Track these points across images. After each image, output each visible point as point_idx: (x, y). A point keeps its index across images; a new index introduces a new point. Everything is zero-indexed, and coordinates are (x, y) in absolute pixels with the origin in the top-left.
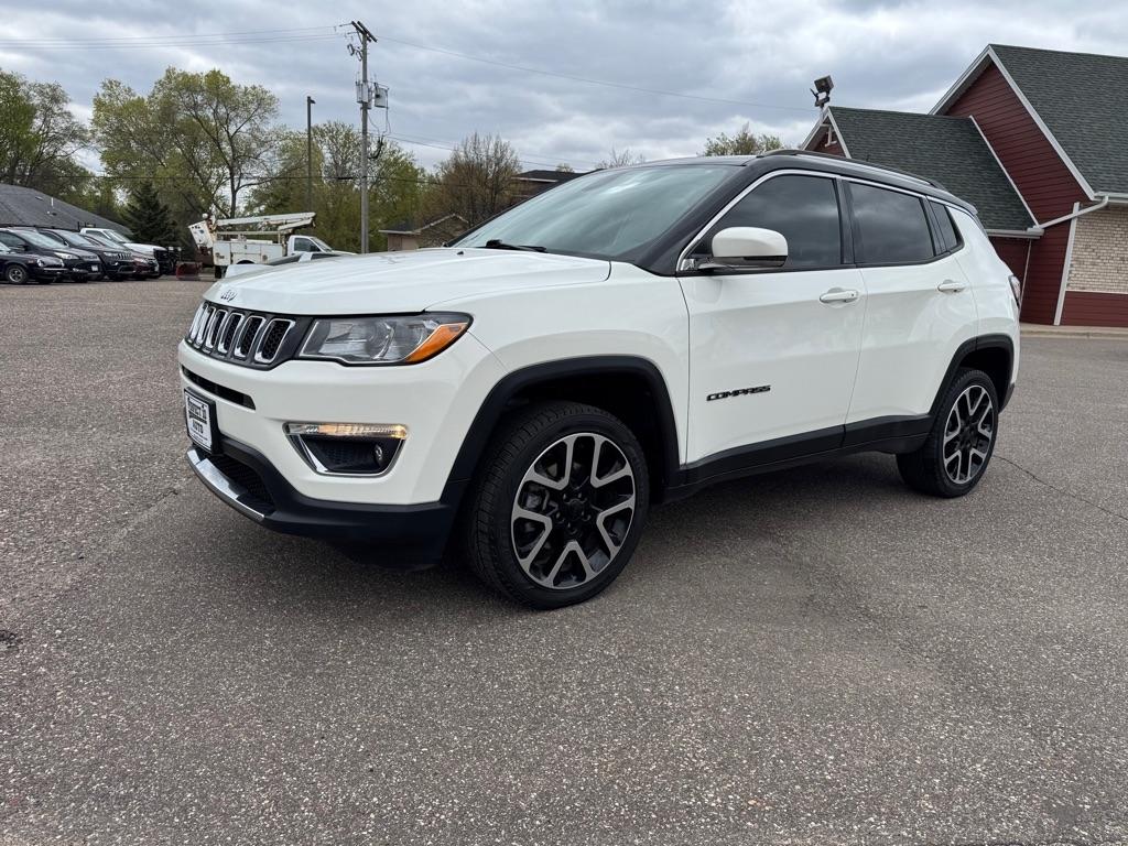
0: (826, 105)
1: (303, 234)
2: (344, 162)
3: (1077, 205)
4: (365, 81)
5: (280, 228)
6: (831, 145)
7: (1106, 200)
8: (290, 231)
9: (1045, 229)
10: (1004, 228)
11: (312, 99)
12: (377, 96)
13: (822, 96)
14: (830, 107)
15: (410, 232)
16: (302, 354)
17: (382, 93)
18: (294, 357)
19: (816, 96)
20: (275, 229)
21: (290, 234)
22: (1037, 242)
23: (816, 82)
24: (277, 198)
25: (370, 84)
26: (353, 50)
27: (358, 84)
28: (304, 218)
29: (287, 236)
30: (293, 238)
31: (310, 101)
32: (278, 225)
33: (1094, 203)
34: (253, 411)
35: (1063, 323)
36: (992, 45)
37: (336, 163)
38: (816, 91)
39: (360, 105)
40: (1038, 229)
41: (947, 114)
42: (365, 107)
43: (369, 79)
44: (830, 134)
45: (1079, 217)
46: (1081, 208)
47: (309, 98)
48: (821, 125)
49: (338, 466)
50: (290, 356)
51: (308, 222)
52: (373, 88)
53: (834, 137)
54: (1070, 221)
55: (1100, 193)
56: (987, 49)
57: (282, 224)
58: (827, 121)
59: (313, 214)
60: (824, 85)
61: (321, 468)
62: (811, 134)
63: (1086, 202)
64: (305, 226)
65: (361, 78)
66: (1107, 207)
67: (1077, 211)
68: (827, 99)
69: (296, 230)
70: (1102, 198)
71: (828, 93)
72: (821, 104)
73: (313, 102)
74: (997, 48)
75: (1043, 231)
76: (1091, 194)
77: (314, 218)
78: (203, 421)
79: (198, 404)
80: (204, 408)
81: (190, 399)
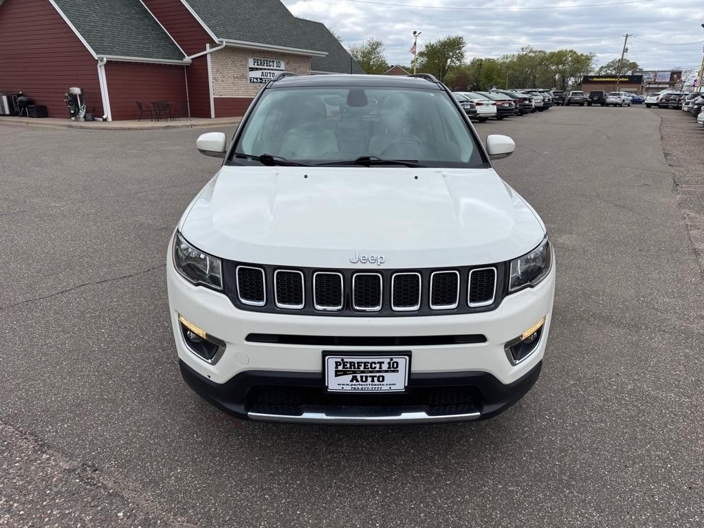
3: (208, 45)
7: (224, 44)
9: (192, 59)
10: (169, 59)
18: (508, 293)
22: (189, 68)
33: (217, 45)
34: (486, 343)
35: (217, 116)
40: (188, 59)
45: (211, 53)
46: (210, 48)
54: (206, 55)
55: (221, 39)
63: (213, 44)
66: (226, 47)
67: (208, 50)
70: (222, 42)
75: (190, 61)
76: (216, 40)
78: (386, 371)
79: (376, 361)
80: (394, 360)
81: (345, 360)
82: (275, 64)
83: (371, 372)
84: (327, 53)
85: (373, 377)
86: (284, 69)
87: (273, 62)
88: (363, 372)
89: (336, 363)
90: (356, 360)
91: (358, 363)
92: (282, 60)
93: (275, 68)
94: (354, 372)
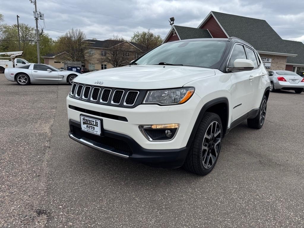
0: (173, 25)
1: (19, 58)
2: (26, 36)
4: (36, 11)
5: (11, 56)
6: (175, 36)
8: (15, 57)
11: (18, 16)
12: (40, 16)
13: (172, 22)
14: (174, 26)
15: (51, 57)
16: (144, 102)
17: (42, 15)
18: (142, 104)
19: (170, 22)
20: (10, 56)
21: (15, 58)
23: (170, 19)
24: (4, 46)
25: (38, 12)
26: (32, 2)
27: (34, 12)
28: (20, 53)
29: (14, 59)
30: (16, 59)
31: (18, 17)
32: (10, 55)
34: (127, 122)
36: (212, 11)
37: (23, 36)
38: (170, 21)
39: (35, 19)
41: (201, 28)
42: (37, 19)
43: (37, 11)
44: (174, 32)
47: (17, 16)
48: (172, 30)
49: (155, 138)
50: (140, 103)
51: (21, 54)
52: (39, 14)
53: (175, 33)
56: (211, 12)
57: (12, 55)
58: (173, 29)
59: (22, 52)
60: (172, 19)
61: (151, 139)
62: (169, 32)
64: (20, 55)
65: (35, 10)
68: (173, 23)
69: (16, 57)
71: (173, 21)
72: (171, 24)
73: (19, 17)
74: (213, 12)
77: (23, 53)
78: (95, 125)
79: (92, 120)
80: (97, 121)
81: (85, 118)
82: (266, 60)
83: (91, 125)
84: (297, 55)
85: (92, 127)
86: (271, 62)
87: (265, 59)
88: (89, 124)
89: (83, 119)
90: (87, 119)
91: (88, 120)
92: (270, 58)
93: (266, 61)
94: (87, 124)
